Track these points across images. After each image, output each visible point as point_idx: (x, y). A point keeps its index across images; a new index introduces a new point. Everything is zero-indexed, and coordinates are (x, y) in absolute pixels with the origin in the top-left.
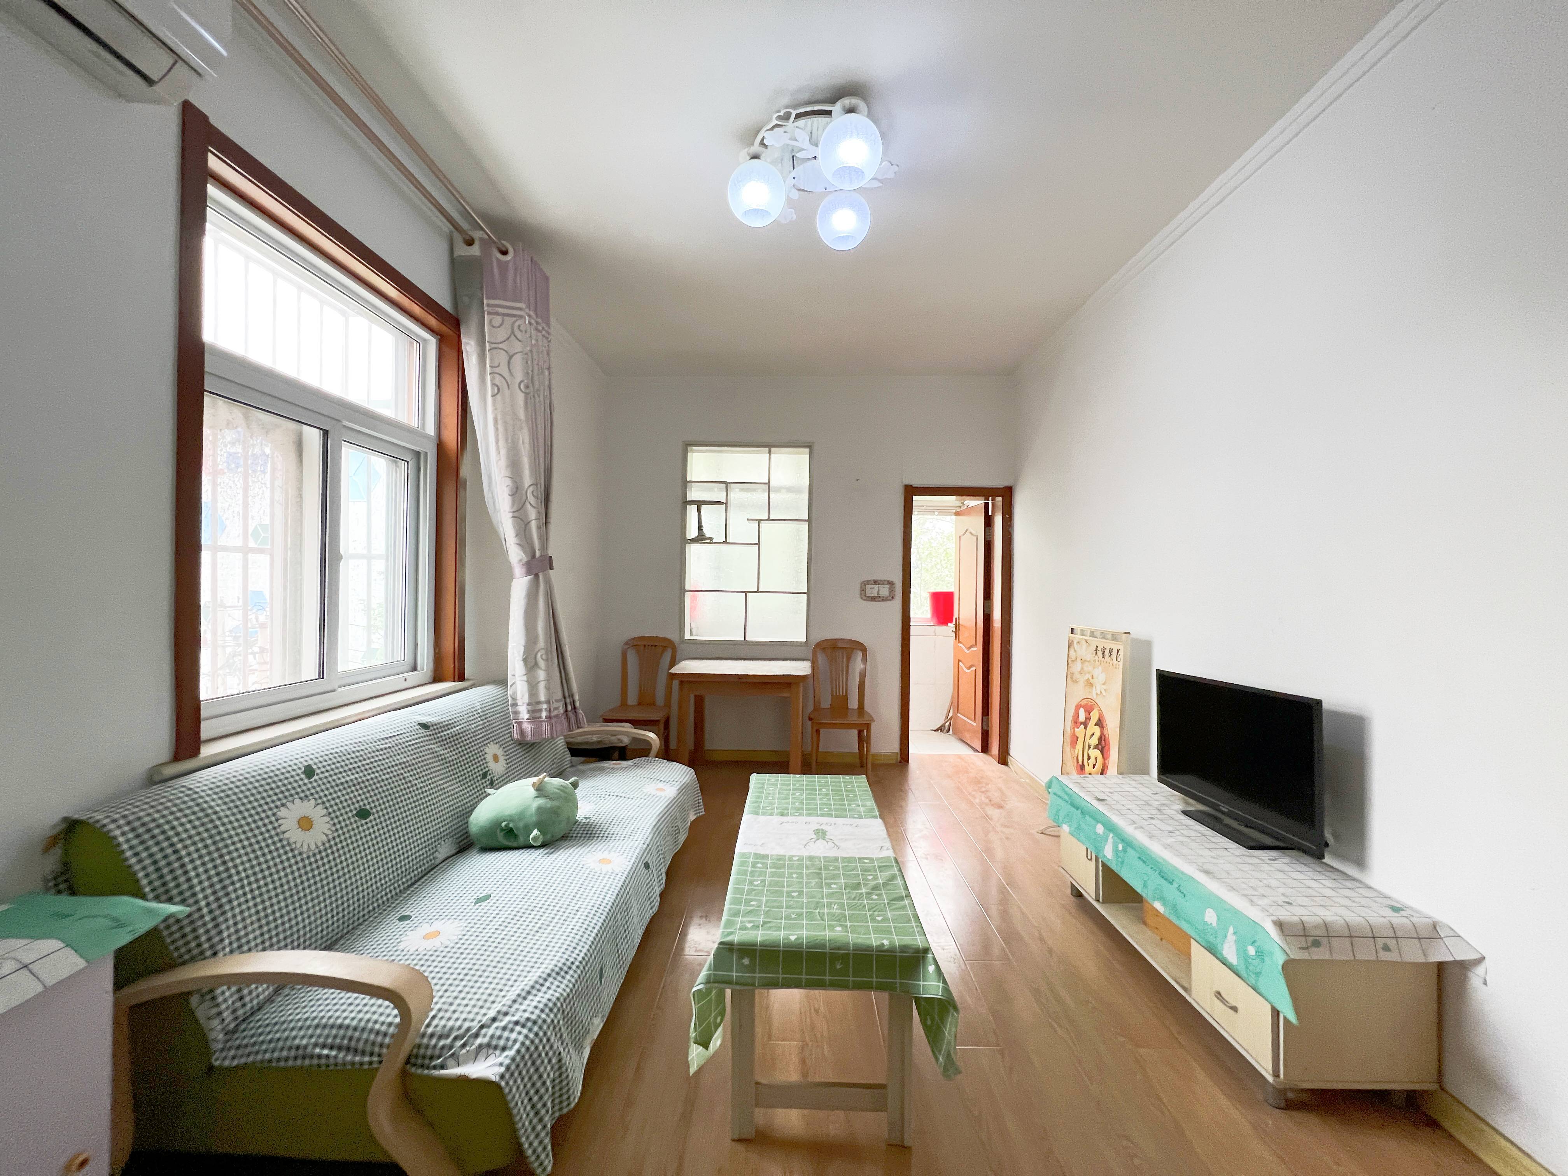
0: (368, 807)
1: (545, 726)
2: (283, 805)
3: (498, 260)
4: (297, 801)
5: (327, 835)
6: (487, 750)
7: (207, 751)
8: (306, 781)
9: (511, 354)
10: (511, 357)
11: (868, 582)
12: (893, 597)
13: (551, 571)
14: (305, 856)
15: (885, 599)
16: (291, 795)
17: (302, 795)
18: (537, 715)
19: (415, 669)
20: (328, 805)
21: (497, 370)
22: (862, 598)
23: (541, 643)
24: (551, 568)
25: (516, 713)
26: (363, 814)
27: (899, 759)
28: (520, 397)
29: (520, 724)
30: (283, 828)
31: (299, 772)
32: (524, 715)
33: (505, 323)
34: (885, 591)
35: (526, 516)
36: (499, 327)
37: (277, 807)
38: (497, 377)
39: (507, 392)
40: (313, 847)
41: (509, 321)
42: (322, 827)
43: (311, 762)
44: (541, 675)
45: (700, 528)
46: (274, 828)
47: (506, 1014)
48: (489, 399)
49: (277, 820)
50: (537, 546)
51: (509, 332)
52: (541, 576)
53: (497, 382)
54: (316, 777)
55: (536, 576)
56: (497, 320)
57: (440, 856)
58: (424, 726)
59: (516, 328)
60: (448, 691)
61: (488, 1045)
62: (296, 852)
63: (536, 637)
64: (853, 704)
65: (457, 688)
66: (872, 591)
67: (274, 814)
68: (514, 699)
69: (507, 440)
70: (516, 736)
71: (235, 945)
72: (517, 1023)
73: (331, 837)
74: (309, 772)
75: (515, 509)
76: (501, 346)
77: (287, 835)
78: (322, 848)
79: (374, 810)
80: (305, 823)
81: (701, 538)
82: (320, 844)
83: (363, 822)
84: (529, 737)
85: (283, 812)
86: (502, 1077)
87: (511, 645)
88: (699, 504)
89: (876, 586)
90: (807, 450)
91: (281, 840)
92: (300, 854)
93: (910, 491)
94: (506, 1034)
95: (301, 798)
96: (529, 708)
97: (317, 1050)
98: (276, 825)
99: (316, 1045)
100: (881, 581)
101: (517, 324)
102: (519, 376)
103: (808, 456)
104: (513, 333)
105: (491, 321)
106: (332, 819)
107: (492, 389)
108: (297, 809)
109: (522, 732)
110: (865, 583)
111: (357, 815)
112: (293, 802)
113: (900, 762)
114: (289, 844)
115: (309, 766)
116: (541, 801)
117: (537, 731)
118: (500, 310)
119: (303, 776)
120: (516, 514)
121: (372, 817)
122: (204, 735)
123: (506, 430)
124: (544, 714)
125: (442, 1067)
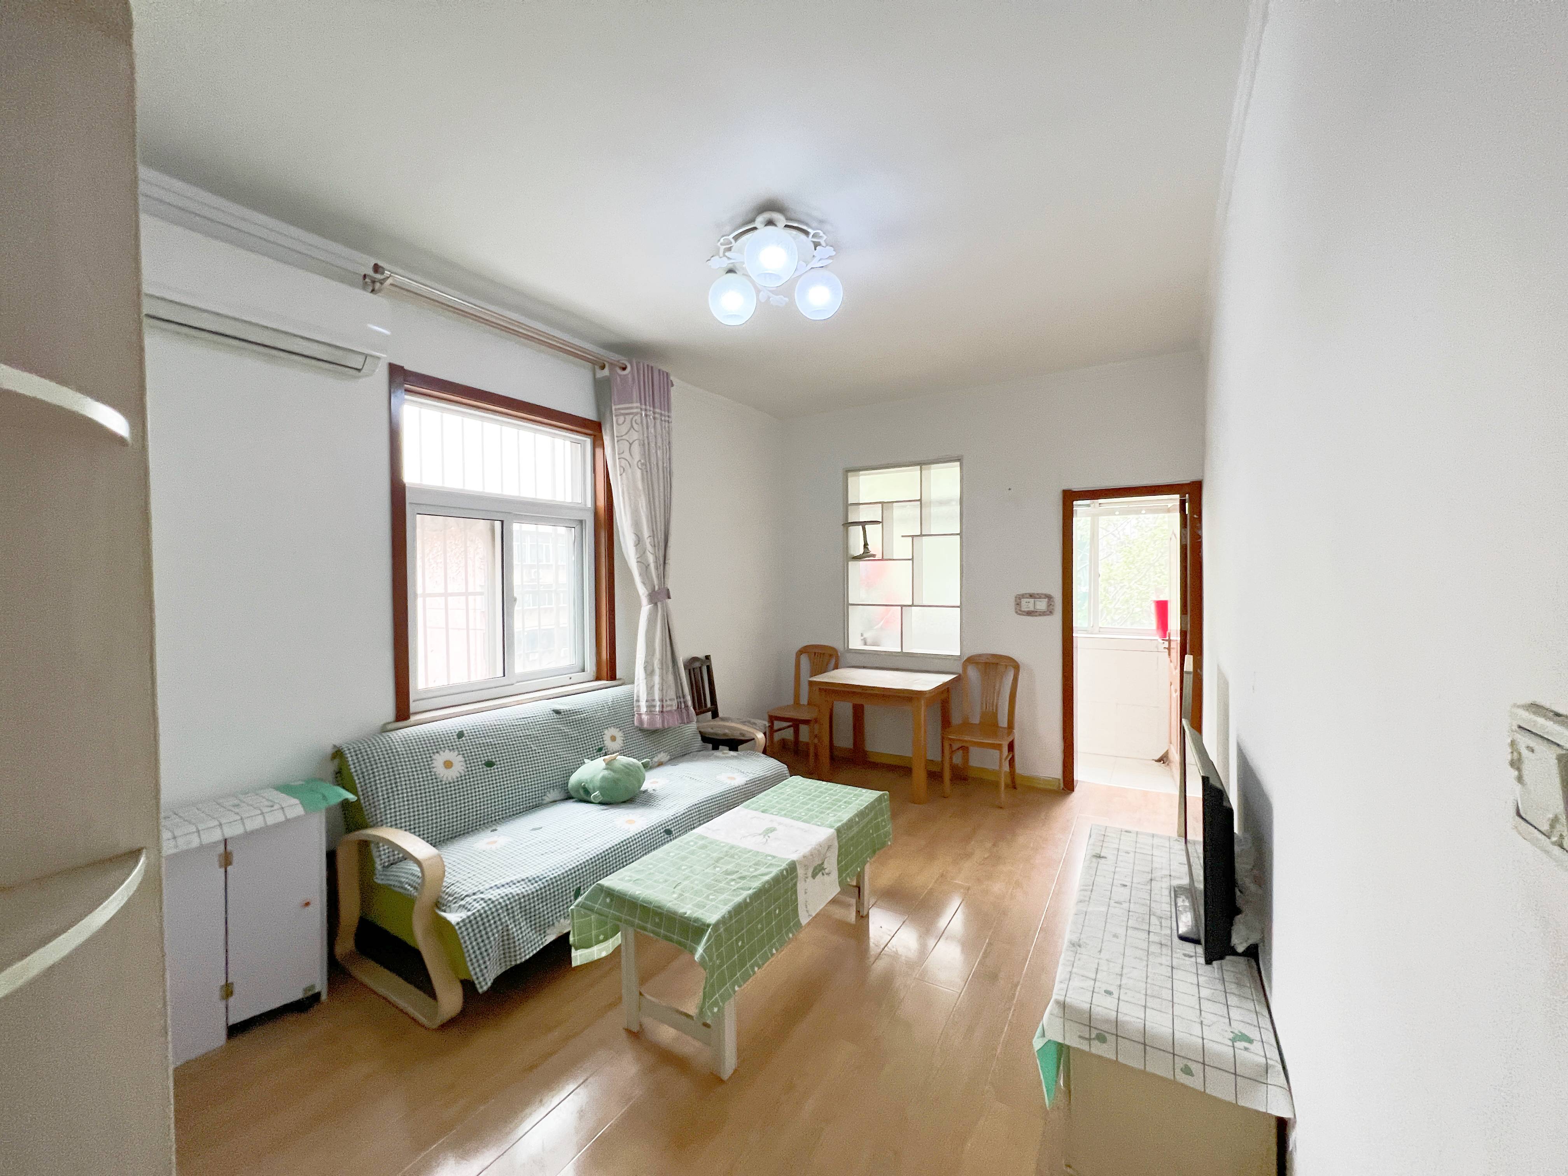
0: (494, 760)
1: (658, 718)
2: (437, 752)
3: (620, 376)
4: (447, 751)
5: (460, 773)
6: (606, 732)
7: (413, 719)
8: (457, 740)
9: (631, 442)
10: (631, 444)
11: (1023, 596)
12: (1051, 612)
13: (669, 601)
14: (444, 783)
15: (1043, 614)
16: (444, 747)
17: (451, 748)
18: (653, 709)
19: (583, 671)
20: (466, 755)
21: (622, 456)
22: (1016, 612)
23: (658, 655)
24: (669, 597)
25: (639, 706)
26: (490, 764)
27: (1062, 786)
28: (638, 473)
29: (640, 715)
30: (433, 765)
31: (454, 734)
32: (644, 709)
33: (627, 420)
34: (1042, 605)
35: (647, 560)
36: (623, 423)
37: (433, 753)
38: (623, 461)
39: (630, 471)
40: (450, 778)
41: (629, 418)
42: (459, 767)
43: (464, 729)
44: (657, 679)
45: (866, 545)
46: (428, 765)
47: (482, 893)
48: (619, 477)
49: (431, 760)
50: (656, 582)
51: (629, 426)
52: (659, 605)
53: (623, 465)
54: (463, 738)
55: (656, 604)
56: (621, 419)
57: (547, 799)
58: (557, 712)
59: (634, 422)
60: (599, 687)
61: (464, 906)
62: (439, 780)
63: (654, 650)
64: (1003, 722)
65: (608, 685)
66: (1028, 604)
67: (430, 757)
68: (638, 696)
69: (630, 505)
70: (636, 723)
71: (393, 823)
72: (482, 899)
73: (463, 775)
74: (460, 735)
75: (638, 555)
76: (624, 437)
77: (434, 770)
78: (456, 780)
79: (498, 763)
80: (448, 765)
81: (866, 555)
82: (455, 777)
83: (488, 769)
84: (645, 726)
85: (436, 756)
86: (458, 924)
87: (638, 656)
88: (863, 524)
89: (1032, 600)
90: (958, 463)
91: (430, 772)
92: (441, 781)
93: (1069, 498)
94: (474, 903)
95: (449, 750)
96: (647, 703)
97: (406, 886)
98: (430, 763)
99: (407, 883)
100: (1038, 594)
101: (634, 419)
102: (637, 456)
103: (959, 468)
104: (632, 426)
105: (617, 421)
106: (467, 764)
107: (620, 470)
108: (447, 755)
109: (641, 721)
110: (1019, 598)
111: (484, 764)
112: (444, 751)
113: (1063, 789)
114: (435, 775)
115: (462, 731)
116: (606, 772)
117: (652, 721)
118: (622, 411)
119: (455, 737)
120: (639, 560)
121: (495, 767)
122: (412, 710)
123: (630, 498)
124: (657, 709)
125: (445, 911)
